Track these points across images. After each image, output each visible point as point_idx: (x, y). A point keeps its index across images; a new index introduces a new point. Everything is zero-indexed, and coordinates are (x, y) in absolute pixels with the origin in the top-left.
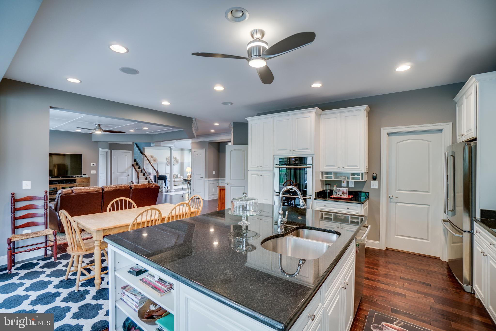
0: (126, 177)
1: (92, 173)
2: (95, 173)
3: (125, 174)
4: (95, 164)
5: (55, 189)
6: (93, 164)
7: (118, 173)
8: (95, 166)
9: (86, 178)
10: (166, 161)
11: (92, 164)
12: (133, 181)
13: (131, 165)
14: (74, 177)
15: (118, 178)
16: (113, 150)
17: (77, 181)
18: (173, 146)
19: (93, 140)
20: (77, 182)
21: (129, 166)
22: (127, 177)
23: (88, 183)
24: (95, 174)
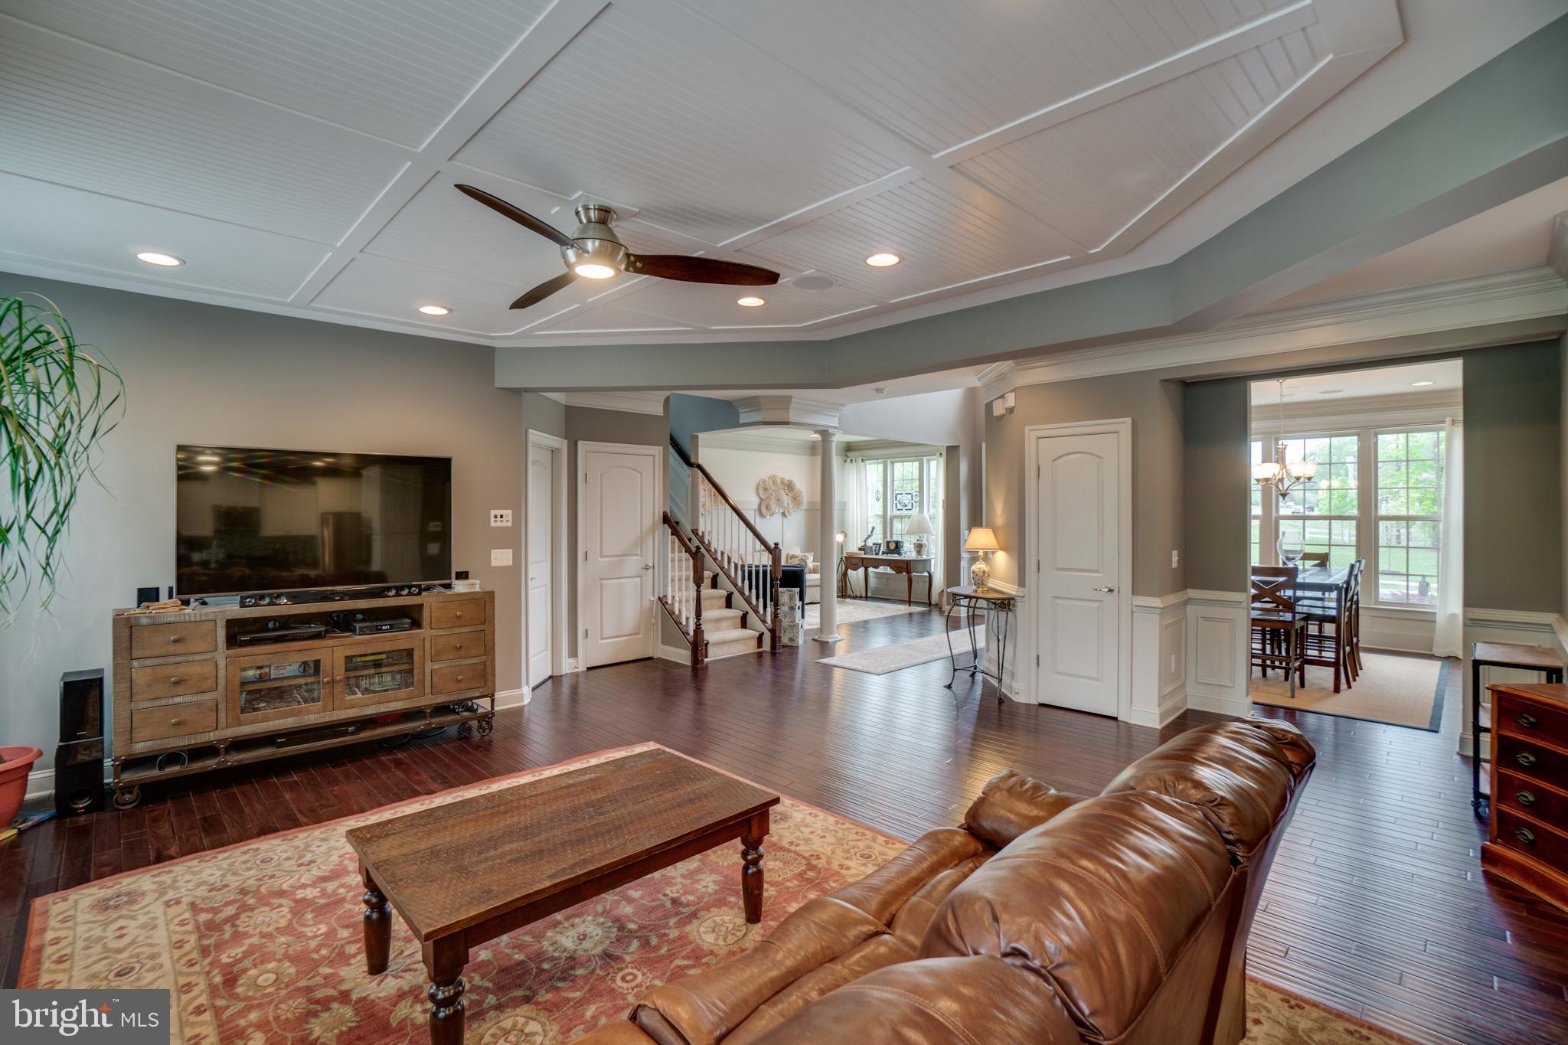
0: (638, 579)
1: (494, 563)
2: (510, 563)
3: (633, 564)
4: (508, 513)
5: (312, 665)
6: (499, 512)
7: (602, 556)
8: (510, 524)
9: (470, 598)
10: (757, 500)
11: (493, 512)
12: (665, 596)
13: (659, 516)
14: (410, 594)
15: (601, 585)
16: (579, 442)
17: (426, 614)
18: (836, 425)
19: (498, 384)
20: (426, 622)
21: (648, 522)
22: (641, 577)
23: (481, 627)
24: (509, 567)
